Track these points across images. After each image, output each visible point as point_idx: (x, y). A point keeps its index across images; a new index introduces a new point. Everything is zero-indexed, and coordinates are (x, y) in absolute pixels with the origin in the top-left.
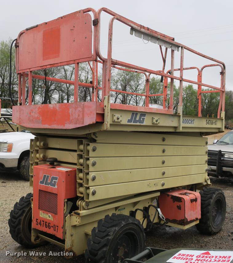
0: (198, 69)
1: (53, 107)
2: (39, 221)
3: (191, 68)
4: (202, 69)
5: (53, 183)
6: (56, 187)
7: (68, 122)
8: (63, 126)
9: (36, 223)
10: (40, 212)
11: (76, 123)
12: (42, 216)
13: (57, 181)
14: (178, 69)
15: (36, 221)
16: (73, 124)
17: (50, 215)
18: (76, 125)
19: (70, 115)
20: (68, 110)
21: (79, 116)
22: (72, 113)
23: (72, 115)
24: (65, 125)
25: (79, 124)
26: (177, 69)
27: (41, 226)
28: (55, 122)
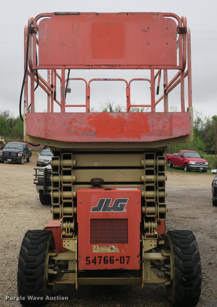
0: (126, 82)
1: (118, 117)
2: (91, 259)
3: (119, 80)
4: (130, 82)
5: (119, 206)
6: (125, 210)
7: (147, 134)
8: (137, 138)
9: (86, 262)
10: (94, 246)
11: (160, 135)
12: (98, 251)
13: (126, 203)
14: (104, 79)
15: (87, 260)
16: (155, 136)
17: (113, 247)
18: (160, 137)
19: (149, 127)
20: (147, 120)
21: (164, 127)
22: (152, 124)
23: (153, 126)
24: (141, 137)
25: (164, 136)
26: (102, 79)
27: (95, 264)
28: (123, 134)
